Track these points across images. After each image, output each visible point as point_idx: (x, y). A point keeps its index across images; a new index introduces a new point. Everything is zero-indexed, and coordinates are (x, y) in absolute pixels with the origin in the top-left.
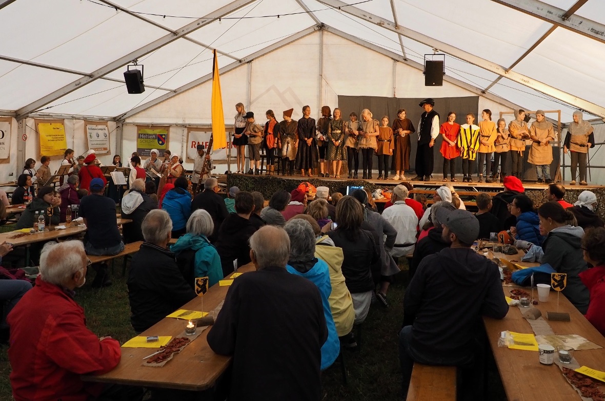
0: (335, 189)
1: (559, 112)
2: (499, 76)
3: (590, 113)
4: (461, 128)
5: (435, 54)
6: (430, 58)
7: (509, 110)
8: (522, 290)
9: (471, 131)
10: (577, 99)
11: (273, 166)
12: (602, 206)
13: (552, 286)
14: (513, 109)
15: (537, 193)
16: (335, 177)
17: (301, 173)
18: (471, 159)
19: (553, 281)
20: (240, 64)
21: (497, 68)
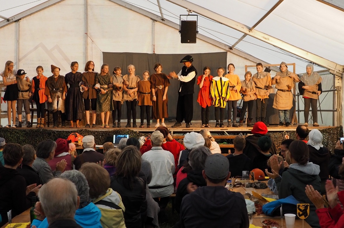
0: (103, 138)
1: (294, 64)
2: (244, 34)
3: (319, 65)
4: (213, 81)
5: (189, 15)
6: (184, 18)
7: (253, 64)
8: (272, 220)
9: (221, 82)
10: (308, 53)
11: (43, 119)
12: (331, 144)
13: (298, 215)
14: (256, 63)
15: (277, 135)
16: (104, 127)
17: (71, 125)
18: (222, 107)
19: (298, 211)
20: (8, 23)
21: (242, 27)
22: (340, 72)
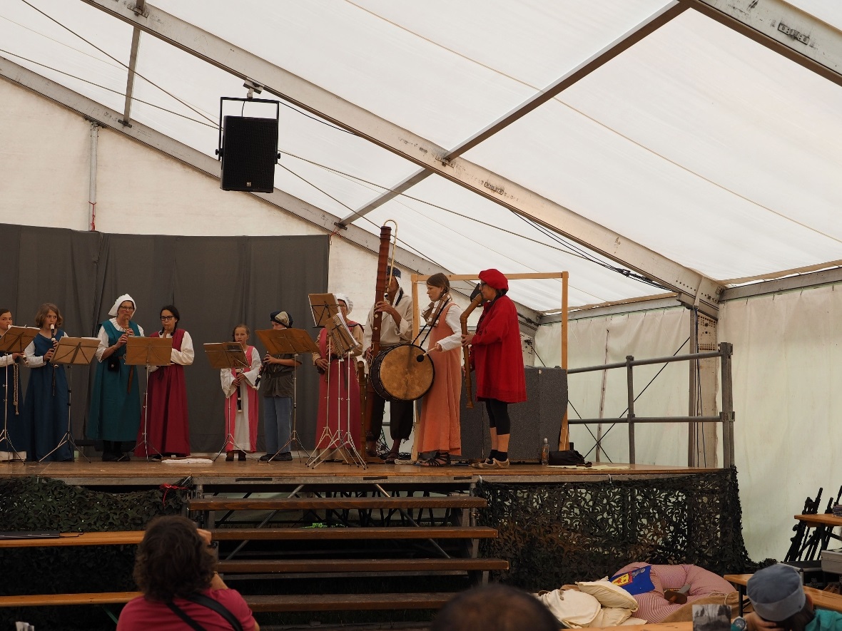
1: (564, 276)
2: (422, 169)
5: (250, 99)
10: (620, 239)
21: (421, 149)
22: (710, 302)
